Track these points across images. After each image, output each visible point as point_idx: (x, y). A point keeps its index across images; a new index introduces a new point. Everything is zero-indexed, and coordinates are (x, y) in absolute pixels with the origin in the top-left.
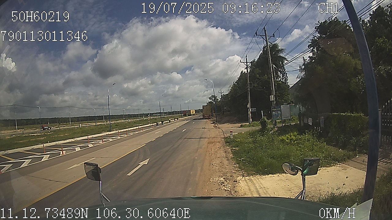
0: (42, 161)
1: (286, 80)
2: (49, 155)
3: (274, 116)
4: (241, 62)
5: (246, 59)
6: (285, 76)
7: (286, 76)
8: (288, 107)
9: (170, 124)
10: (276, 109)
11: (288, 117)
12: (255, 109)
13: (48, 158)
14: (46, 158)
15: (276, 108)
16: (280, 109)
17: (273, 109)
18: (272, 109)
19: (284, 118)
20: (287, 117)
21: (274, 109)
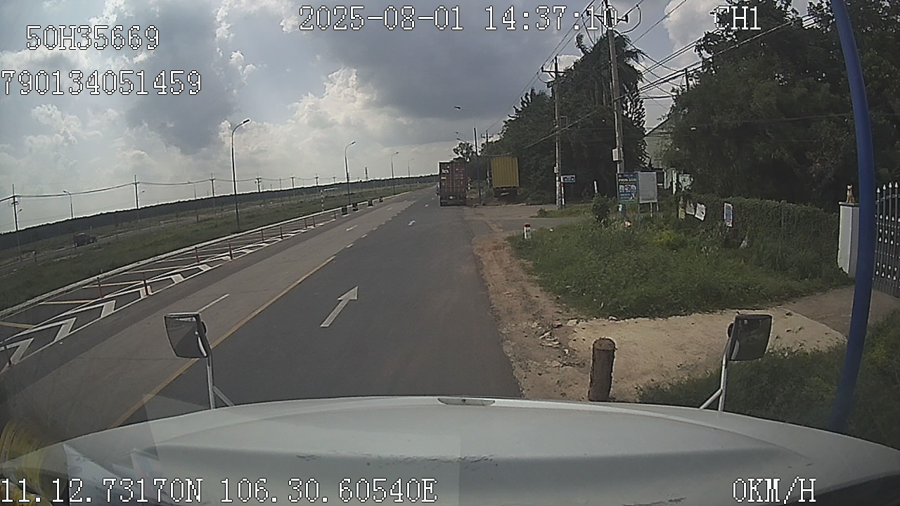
0: (102, 317)
1: (640, 115)
2: (114, 301)
3: (622, 195)
4: (543, 71)
5: (556, 64)
6: (638, 107)
7: (641, 106)
8: (654, 179)
9: (372, 210)
10: (627, 180)
11: (653, 199)
12: (572, 178)
13: (113, 308)
14: (108, 309)
15: (625, 178)
16: (635, 180)
17: (621, 178)
18: (619, 178)
19: (643, 200)
20: (648, 197)
21: (622, 180)
